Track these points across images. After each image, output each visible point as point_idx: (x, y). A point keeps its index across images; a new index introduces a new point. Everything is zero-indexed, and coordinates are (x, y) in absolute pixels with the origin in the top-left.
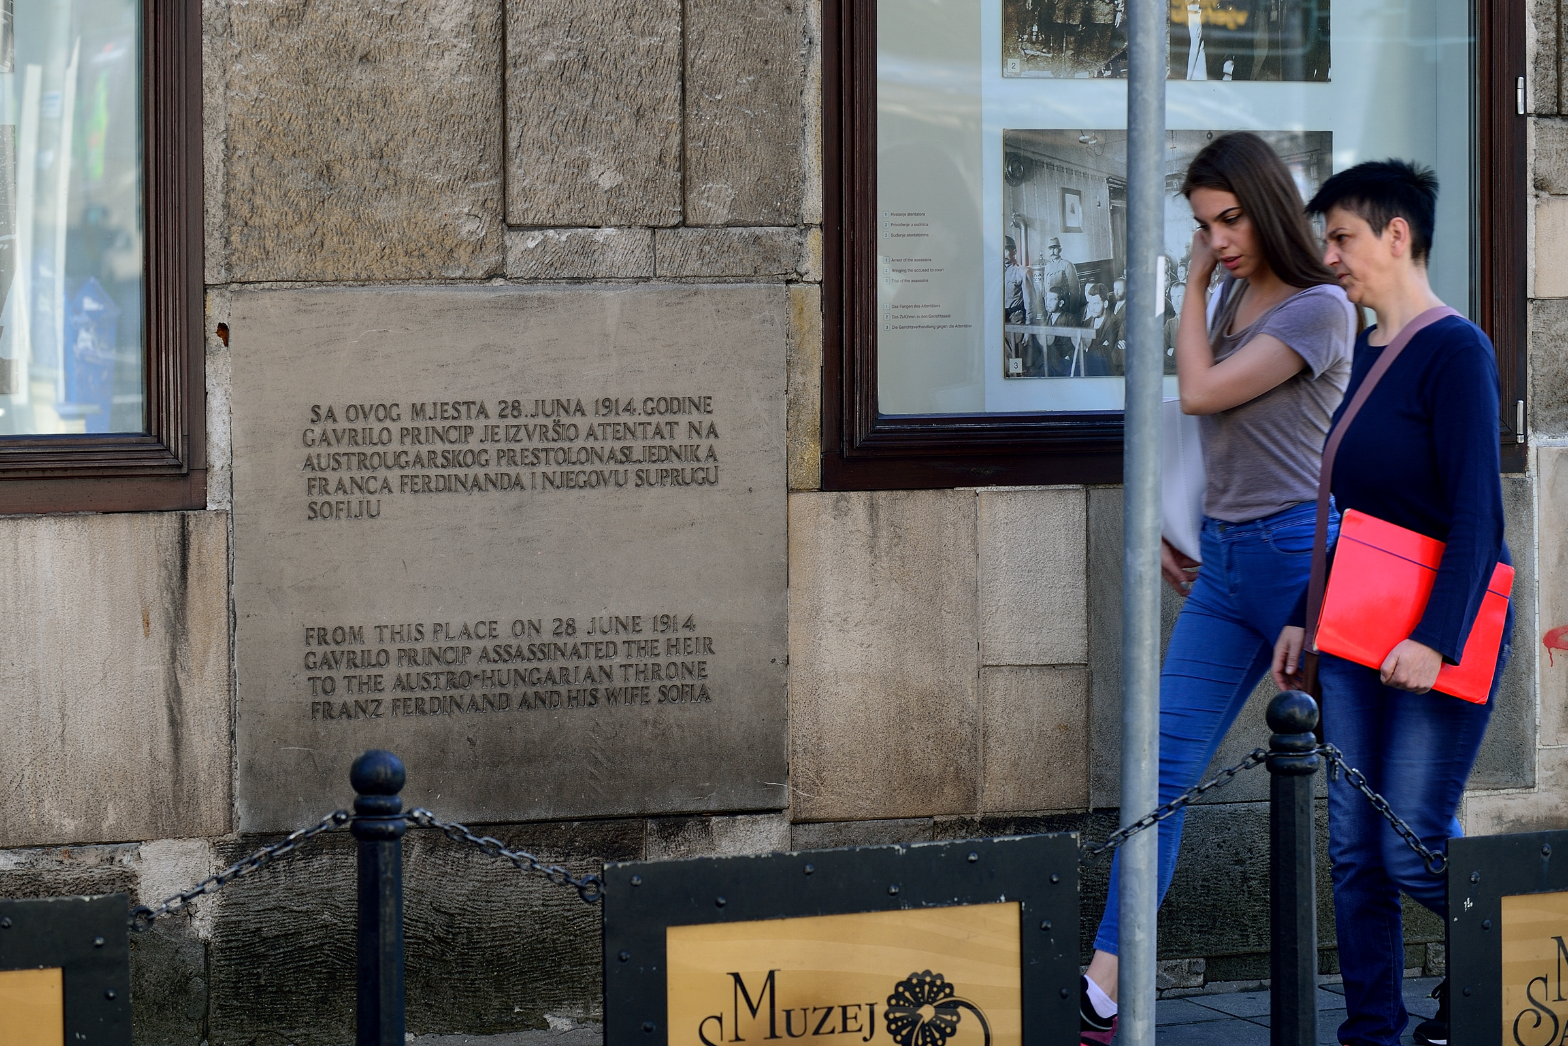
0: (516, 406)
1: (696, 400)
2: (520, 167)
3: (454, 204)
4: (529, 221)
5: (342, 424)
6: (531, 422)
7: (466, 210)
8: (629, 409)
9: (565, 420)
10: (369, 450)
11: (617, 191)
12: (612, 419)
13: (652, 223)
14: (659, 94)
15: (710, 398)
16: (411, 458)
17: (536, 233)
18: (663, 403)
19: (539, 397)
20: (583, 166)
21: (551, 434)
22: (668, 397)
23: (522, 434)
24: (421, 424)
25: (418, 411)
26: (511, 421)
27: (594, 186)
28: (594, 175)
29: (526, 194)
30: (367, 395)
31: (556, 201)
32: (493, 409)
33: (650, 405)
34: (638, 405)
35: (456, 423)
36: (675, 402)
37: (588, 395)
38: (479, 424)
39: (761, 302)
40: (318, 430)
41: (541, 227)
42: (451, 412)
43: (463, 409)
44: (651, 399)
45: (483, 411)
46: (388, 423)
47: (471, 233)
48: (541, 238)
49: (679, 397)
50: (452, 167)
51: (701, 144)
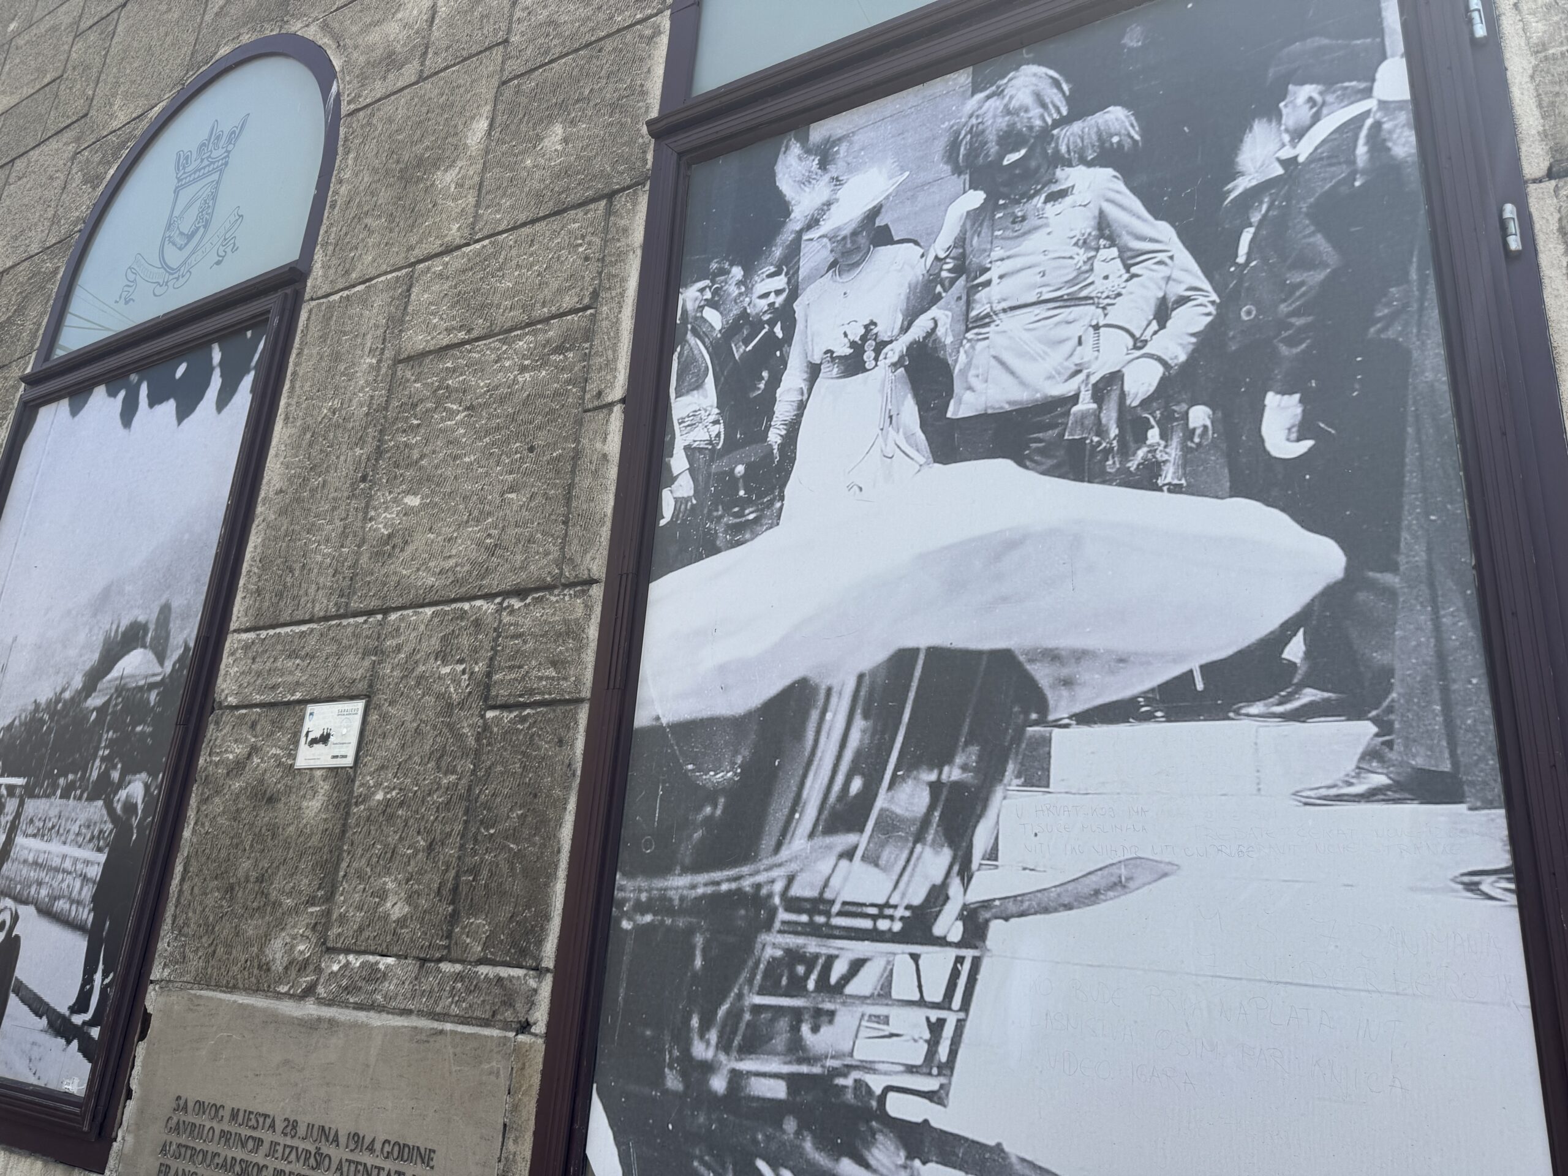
0: (295, 1125)
1: (423, 1152)
2: (342, 895)
3: (294, 926)
4: (339, 945)
5: (190, 1118)
6: (302, 1145)
7: (301, 931)
8: (371, 1149)
9: (325, 1150)
10: (199, 1145)
11: (402, 922)
12: (357, 1157)
13: (422, 955)
14: (448, 830)
15: (434, 1152)
16: (220, 1161)
17: (341, 957)
18: (396, 1148)
19: (312, 1123)
20: (382, 895)
21: (312, 1161)
22: (401, 1143)
23: (293, 1157)
24: (234, 1129)
25: (234, 1114)
26: (289, 1141)
27: (386, 916)
28: (389, 905)
29: (343, 919)
30: (208, 1095)
31: (360, 927)
32: (280, 1125)
33: (387, 1148)
34: (378, 1146)
35: (255, 1134)
36: (406, 1150)
37: (343, 1126)
38: (267, 1137)
39: (491, 1051)
40: (175, 1120)
41: (347, 951)
42: (253, 1122)
43: (261, 1120)
44: (389, 1142)
45: (272, 1126)
46: (215, 1124)
47: (301, 952)
48: (343, 961)
49: (411, 1144)
50: (301, 892)
51: (471, 878)
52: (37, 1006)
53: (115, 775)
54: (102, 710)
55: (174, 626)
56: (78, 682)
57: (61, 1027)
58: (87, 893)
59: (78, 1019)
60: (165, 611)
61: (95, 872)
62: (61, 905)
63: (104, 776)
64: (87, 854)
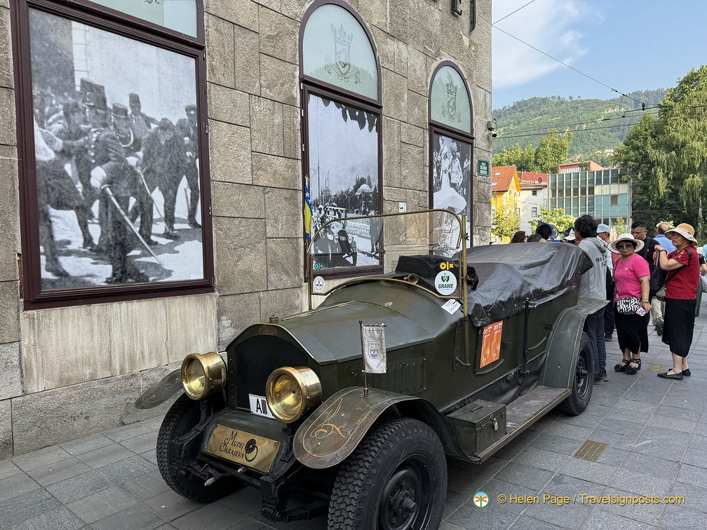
7: (403, 236)
11: (414, 234)
17: (408, 239)
20: (412, 230)
40: (393, 264)
47: (404, 239)
50: (402, 231)
52: (364, 253)
53: (367, 210)
54: (360, 196)
55: (372, 181)
56: (352, 188)
57: (370, 255)
58: (368, 232)
59: (373, 254)
60: (369, 177)
61: (368, 228)
62: (362, 235)
63: (365, 210)
64: (365, 225)
